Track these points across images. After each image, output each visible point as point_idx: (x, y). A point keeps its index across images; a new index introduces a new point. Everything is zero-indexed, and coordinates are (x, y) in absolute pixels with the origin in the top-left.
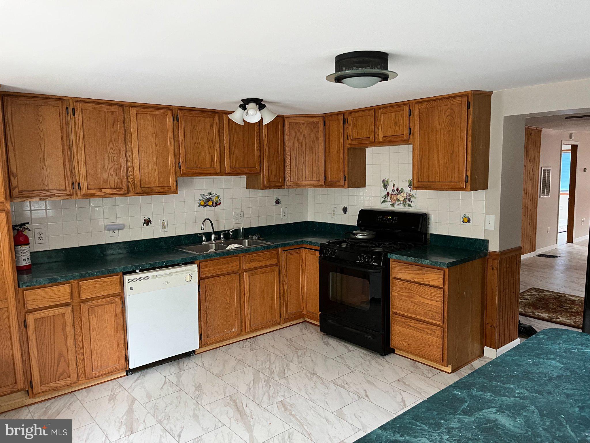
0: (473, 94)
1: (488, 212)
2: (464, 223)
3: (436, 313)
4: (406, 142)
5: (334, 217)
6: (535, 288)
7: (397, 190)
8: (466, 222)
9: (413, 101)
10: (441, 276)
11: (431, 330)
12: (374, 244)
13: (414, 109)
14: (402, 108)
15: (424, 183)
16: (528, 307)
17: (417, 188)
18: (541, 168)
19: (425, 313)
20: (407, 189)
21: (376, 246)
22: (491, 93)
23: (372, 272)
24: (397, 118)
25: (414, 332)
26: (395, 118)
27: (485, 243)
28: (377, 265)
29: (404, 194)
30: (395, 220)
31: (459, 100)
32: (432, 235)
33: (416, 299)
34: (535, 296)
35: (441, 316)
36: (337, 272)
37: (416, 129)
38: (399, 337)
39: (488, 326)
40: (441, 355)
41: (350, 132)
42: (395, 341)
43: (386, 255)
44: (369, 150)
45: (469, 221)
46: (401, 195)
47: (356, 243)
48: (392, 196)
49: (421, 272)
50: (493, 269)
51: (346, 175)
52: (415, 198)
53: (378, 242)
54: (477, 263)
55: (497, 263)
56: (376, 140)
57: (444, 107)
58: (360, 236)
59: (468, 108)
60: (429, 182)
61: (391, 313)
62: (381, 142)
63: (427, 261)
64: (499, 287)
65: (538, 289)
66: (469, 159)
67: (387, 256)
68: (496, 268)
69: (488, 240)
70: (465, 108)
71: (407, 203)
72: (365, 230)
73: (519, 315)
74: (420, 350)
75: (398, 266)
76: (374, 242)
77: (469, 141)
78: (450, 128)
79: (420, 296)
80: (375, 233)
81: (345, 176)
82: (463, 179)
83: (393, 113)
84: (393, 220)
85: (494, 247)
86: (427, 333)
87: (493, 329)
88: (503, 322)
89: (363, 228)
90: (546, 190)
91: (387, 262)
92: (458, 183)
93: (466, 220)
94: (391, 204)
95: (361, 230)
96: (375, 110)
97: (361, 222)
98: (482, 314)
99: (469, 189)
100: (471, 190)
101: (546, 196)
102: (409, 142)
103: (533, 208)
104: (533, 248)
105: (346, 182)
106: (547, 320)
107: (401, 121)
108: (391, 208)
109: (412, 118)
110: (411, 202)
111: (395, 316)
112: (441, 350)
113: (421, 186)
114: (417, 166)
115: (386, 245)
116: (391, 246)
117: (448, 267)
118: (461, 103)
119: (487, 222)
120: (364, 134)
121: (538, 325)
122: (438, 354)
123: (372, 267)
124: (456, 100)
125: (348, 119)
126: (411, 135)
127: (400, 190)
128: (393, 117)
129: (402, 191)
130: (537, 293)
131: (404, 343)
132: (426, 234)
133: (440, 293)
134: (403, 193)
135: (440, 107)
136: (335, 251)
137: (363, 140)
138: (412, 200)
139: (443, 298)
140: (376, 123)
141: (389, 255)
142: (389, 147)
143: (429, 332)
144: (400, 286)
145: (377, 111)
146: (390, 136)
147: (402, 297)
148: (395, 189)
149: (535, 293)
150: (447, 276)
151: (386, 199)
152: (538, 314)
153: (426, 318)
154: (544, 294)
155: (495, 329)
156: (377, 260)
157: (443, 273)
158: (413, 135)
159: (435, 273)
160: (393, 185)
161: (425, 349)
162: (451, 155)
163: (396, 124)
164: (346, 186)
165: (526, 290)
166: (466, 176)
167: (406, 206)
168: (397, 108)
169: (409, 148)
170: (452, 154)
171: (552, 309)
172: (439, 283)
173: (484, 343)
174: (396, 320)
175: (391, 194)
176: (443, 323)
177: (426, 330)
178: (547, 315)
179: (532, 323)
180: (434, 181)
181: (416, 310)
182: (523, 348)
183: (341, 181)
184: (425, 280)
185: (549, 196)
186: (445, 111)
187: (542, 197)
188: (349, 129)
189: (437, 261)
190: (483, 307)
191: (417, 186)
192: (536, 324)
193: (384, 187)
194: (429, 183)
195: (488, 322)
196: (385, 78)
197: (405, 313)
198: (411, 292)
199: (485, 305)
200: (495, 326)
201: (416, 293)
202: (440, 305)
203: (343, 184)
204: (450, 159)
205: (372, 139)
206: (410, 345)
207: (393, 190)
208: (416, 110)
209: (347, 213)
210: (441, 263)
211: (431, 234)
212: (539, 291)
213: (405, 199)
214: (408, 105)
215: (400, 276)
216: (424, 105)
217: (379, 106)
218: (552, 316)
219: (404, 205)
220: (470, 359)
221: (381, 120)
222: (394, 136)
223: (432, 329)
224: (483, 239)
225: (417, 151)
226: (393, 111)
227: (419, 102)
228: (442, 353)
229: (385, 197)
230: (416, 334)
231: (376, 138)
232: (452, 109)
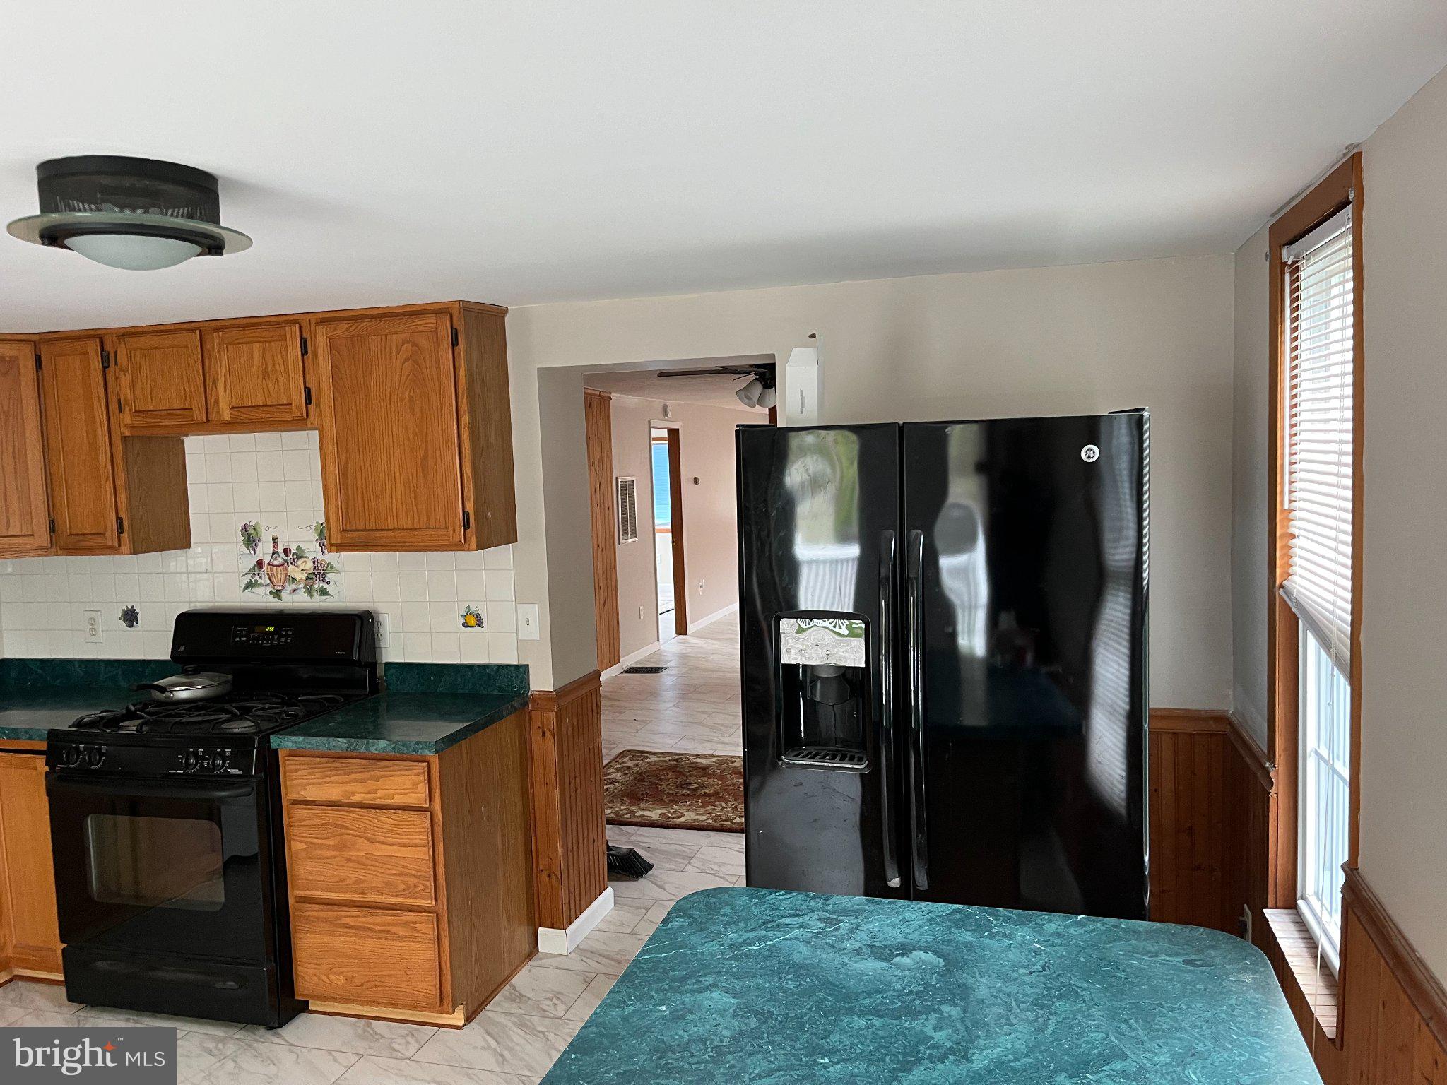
0: (462, 310)
1: (520, 599)
2: (468, 628)
3: (415, 876)
4: (300, 423)
5: (93, 639)
6: (629, 751)
7: (286, 552)
8: (473, 627)
9: (311, 315)
10: (421, 778)
11: (405, 924)
12: (227, 712)
13: (315, 337)
14: (279, 332)
15: (356, 534)
16: (619, 800)
17: (341, 547)
18: (617, 478)
19: (386, 883)
20: (312, 549)
21: (234, 718)
22: (505, 311)
23: (228, 796)
24: (268, 358)
25: (359, 941)
26: (264, 357)
27: (520, 673)
28: (240, 773)
29: (305, 562)
30: (286, 636)
31: (431, 320)
32: (389, 666)
33: (359, 850)
34: (632, 771)
35: (428, 883)
36: (114, 812)
37: (324, 388)
38: (319, 964)
39: (544, 876)
40: (435, 986)
41: (126, 391)
42: (307, 978)
43: (265, 740)
44: (193, 444)
45: (479, 623)
46: (297, 566)
47: (170, 716)
48: (272, 570)
49: (368, 775)
50: (544, 734)
51: (124, 515)
52: (338, 572)
53: (237, 704)
54: (506, 728)
55: (550, 720)
56: (213, 417)
57: (394, 337)
58: (183, 694)
59: (455, 343)
60: (370, 530)
61: (291, 901)
62: (226, 424)
63: (383, 743)
64: (560, 776)
65: (634, 751)
66: (468, 469)
67: (269, 742)
68: (550, 730)
69: (528, 665)
70: (447, 343)
71: (316, 586)
72: (196, 672)
73: (607, 824)
74: (381, 986)
75: (304, 767)
76: (227, 706)
77: (462, 424)
78: (414, 392)
79: (369, 840)
80: (230, 677)
81: (121, 519)
82: (458, 521)
83: (257, 345)
84: (281, 636)
85: (542, 681)
86: (395, 936)
87: (554, 880)
88: (575, 857)
89: (191, 667)
90: (629, 526)
91: (270, 761)
92: (445, 532)
93: (472, 621)
94: (271, 592)
95: (186, 673)
96: (200, 331)
97: (183, 648)
98: (528, 852)
99: (473, 545)
100: (480, 547)
101: (630, 540)
102: (309, 425)
103: (609, 568)
104: (616, 658)
105: (125, 536)
106: (662, 823)
107: (280, 366)
108: (273, 604)
109: (310, 361)
110: (328, 583)
111: (306, 906)
112: (436, 975)
113: (350, 541)
114: (335, 489)
115: (263, 709)
116: (278, 711)
117: (437, 752)
118: (436, 331)
119: (522, 622)
120: (172, 398)
121: (646, 840)
122: (426, 985)
123: (226, 781)
124: (424, 322)
125: (115, 353)
126: (312, 407)
127: (293, 551)
128: (256, 355)
129: (299, 555)
130: (634, 763)
131: (332, 977)
132: (373, 665)
133: (422, 821)
134: (302, 560)
135: (383, 337)
136: (99, 750)
137: (169, 414)
138: (329, 577)
139: (430, 836)
140: (207, 370)
141: (274, 741)
142: (252, 435)
143: (401, 931)
144: (312, 822)
145: (207, 338)
146: (252, 407)
147: (318, 852)
148: (281, 551)
149: (630, 764)
150: (437, 773)
151: (257, 578)
152: (640, 813)
153: (392, 896)
154: (648, 763)
155: (559, 881)
156: (240, 758)
157: (426, 769)
158: (318, 405)
159: (404, 773)
160: (274, 539)
161: (392, 980)
162: (422, 460)
163: (266, 373)
164: (126, 547)
165: (611, 758)
166: (465, 512)
167: (316, 594)
168: (266, 330)
169: (310, 439)
170: (425, 458)
171: (668, 795)
172: (417, 796)
173: (537, 920)
174: (308, 917)
175: (269, 564)
176: (436, 900)
177: (394, 929)
178: (659, 812)
179: (633, 838)
180: (383, 527)
181: (361, 881)
182: (643, 970)
183: (108, 534)
184: (379, 793)
185: (637, 539)
186: (397, 346)
187: (622, 541)
188: (123, 383)
189: (407, 739)
190: (529, 831)
191: (339, 541)
192: (641, 839)
193: (248, 546)
194: (373, 534)
195: (541, 868)
196: (214, 246)
197: (332, 895)
198: (343, 834)
199: (532, 826)
200: (558, 874)
201: (358, 833)
202: (424, 854)
203: (116, 544)
204: (420, 469)
205: (199, 415)
206: (350, 980)
207: (274, 553)
208: (321, 340)
209: (139, 626)
210: (417, 743)
211: (385, 664)
212: (638, 756)
213: (310, 576)
214: (297, 325)
215: (310, 793)
216: (341, 329)
217: (214, 324)
218: (669, 812)
219: (310, 593)
220: (507, 973)
221: (220, 360)
222: (265, 409)
223: (406, 922)
224: (516, 663)
225: (331, 447)
226: (256, 339)
227: (329, 319)
228: (438, 980)
229: (252, 572)
230: (367, 945)
231: (210, 410)
232: (414, 344)
